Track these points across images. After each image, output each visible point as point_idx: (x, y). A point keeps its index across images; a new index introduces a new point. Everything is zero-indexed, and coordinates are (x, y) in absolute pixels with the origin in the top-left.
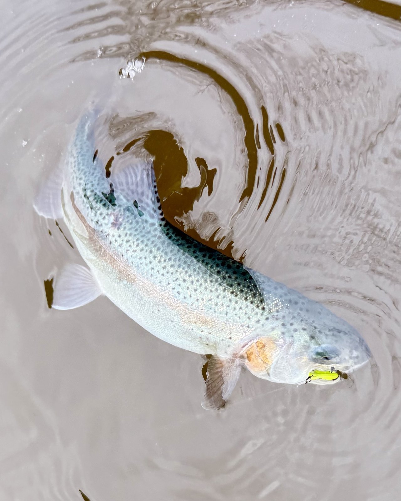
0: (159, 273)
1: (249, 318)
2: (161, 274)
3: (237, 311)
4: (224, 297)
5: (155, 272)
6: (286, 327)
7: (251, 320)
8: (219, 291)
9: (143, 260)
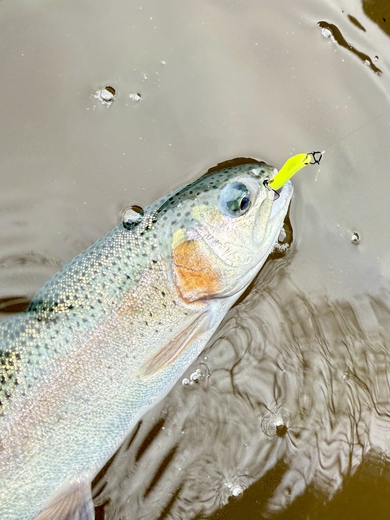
0: (54, 338)
1: (145, 255)
2: (56, 336)
3: (129, 262)
4: (107, 268)
5: (51, 344)
6: (177, 221)
7: (147, 254)
8: (98, 271)
9: (34, 358)
